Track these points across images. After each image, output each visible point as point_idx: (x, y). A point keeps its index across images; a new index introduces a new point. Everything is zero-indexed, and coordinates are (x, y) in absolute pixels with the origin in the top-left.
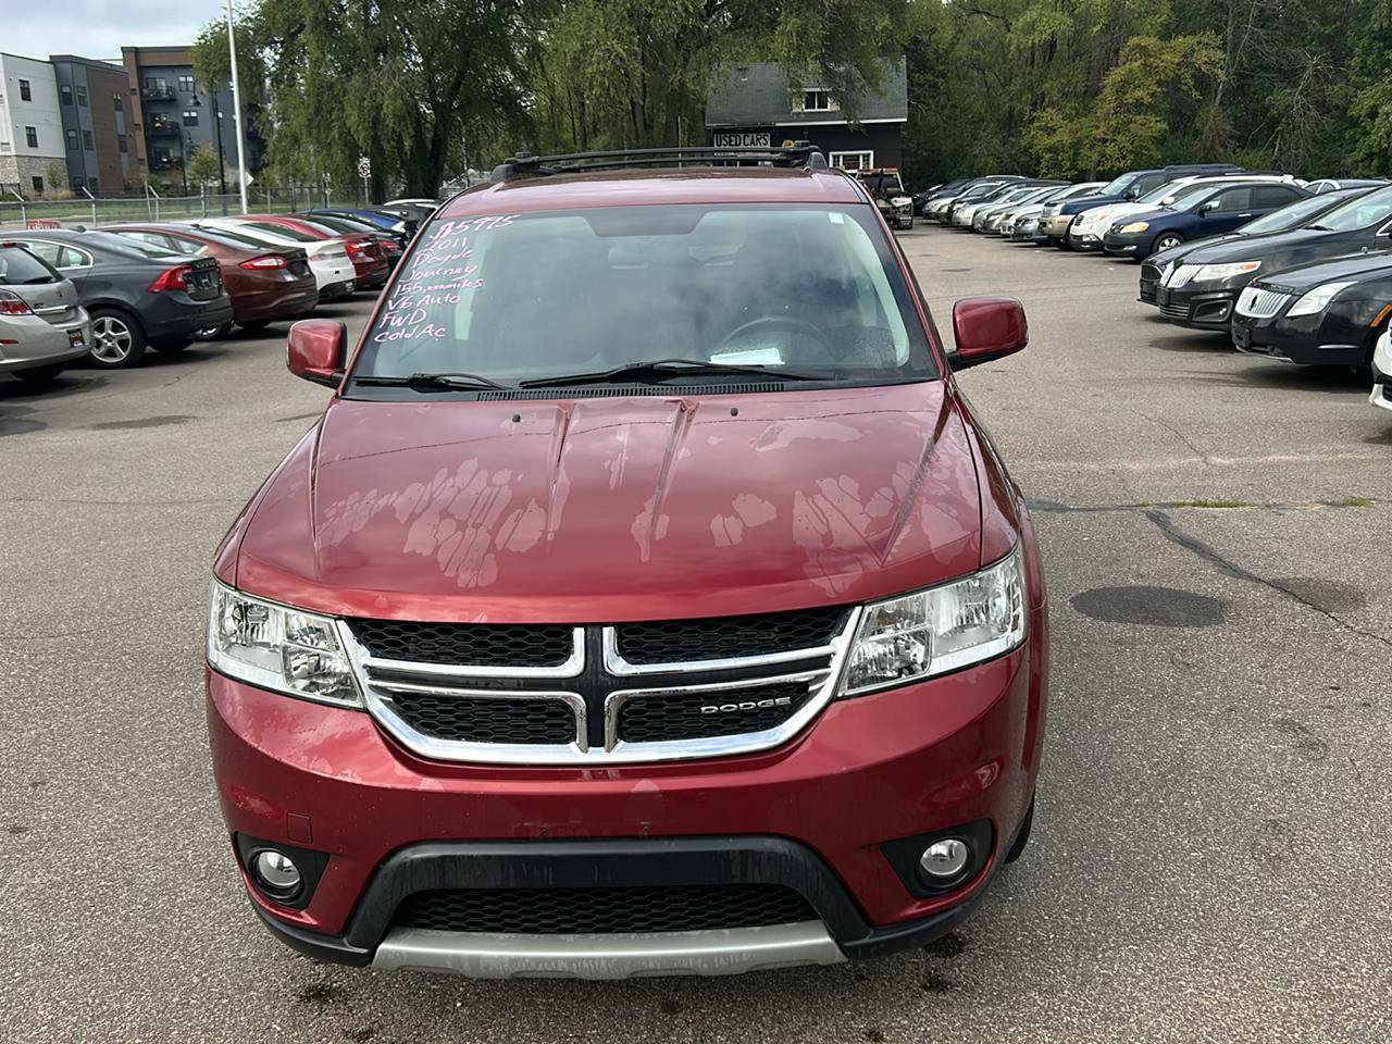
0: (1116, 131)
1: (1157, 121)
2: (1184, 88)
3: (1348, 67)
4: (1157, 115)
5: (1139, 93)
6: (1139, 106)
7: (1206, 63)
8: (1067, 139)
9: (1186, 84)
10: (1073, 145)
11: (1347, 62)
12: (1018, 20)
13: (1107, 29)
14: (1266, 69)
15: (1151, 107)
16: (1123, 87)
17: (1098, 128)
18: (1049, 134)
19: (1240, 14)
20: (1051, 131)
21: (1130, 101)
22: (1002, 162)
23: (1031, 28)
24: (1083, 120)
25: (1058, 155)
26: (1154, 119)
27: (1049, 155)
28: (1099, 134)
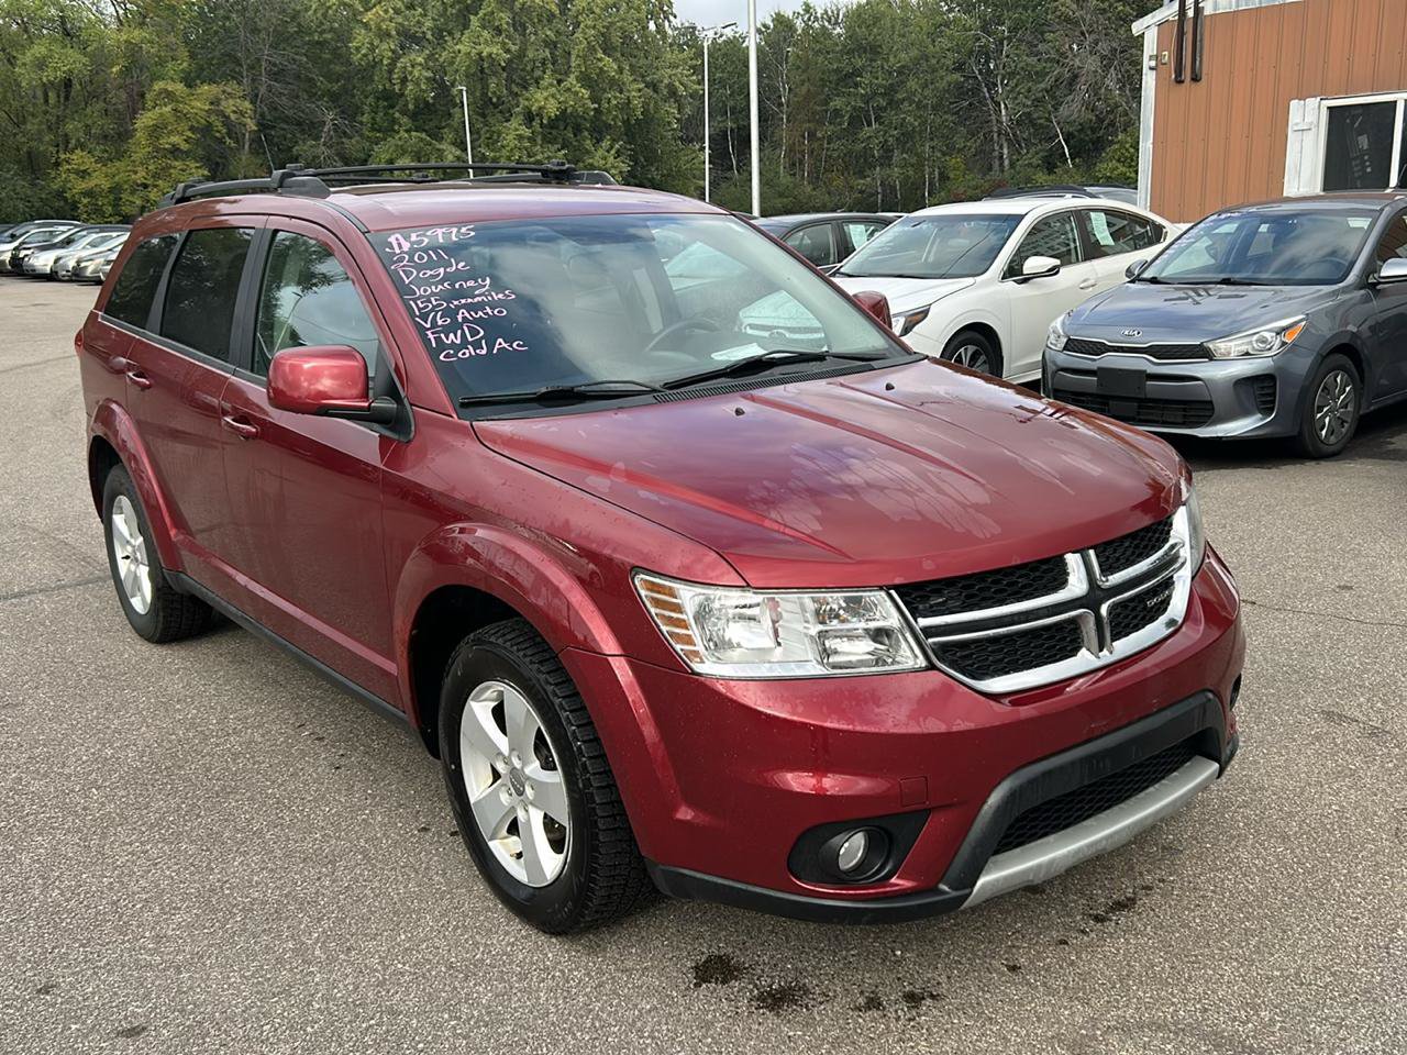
0: (156, 176)
1: (197, 167)
2: (218, 135)
3: (361, 123)
4: (197, 162)
5: (175, 139)
6: (175, 151)
7: (234, 112)
8: (106, 185)
9: (218, 131)
10: (111, 190)
11: (359, 118)
12: (24, 54)
13: (126, 71)
14: (286, 120)
15: (187, 153)
16: (156, 131)
17: (136, 173)
18: (83, 178)
19: (251, 67)
20: (84, 174)
21: (167, 146)
22: (33, 206)
23: (41, 64)
24: (118, 164)
25: (97, 200)
26: (193, 165)
27: (85, 201)
28: (140, 176)
